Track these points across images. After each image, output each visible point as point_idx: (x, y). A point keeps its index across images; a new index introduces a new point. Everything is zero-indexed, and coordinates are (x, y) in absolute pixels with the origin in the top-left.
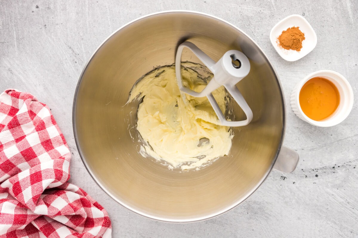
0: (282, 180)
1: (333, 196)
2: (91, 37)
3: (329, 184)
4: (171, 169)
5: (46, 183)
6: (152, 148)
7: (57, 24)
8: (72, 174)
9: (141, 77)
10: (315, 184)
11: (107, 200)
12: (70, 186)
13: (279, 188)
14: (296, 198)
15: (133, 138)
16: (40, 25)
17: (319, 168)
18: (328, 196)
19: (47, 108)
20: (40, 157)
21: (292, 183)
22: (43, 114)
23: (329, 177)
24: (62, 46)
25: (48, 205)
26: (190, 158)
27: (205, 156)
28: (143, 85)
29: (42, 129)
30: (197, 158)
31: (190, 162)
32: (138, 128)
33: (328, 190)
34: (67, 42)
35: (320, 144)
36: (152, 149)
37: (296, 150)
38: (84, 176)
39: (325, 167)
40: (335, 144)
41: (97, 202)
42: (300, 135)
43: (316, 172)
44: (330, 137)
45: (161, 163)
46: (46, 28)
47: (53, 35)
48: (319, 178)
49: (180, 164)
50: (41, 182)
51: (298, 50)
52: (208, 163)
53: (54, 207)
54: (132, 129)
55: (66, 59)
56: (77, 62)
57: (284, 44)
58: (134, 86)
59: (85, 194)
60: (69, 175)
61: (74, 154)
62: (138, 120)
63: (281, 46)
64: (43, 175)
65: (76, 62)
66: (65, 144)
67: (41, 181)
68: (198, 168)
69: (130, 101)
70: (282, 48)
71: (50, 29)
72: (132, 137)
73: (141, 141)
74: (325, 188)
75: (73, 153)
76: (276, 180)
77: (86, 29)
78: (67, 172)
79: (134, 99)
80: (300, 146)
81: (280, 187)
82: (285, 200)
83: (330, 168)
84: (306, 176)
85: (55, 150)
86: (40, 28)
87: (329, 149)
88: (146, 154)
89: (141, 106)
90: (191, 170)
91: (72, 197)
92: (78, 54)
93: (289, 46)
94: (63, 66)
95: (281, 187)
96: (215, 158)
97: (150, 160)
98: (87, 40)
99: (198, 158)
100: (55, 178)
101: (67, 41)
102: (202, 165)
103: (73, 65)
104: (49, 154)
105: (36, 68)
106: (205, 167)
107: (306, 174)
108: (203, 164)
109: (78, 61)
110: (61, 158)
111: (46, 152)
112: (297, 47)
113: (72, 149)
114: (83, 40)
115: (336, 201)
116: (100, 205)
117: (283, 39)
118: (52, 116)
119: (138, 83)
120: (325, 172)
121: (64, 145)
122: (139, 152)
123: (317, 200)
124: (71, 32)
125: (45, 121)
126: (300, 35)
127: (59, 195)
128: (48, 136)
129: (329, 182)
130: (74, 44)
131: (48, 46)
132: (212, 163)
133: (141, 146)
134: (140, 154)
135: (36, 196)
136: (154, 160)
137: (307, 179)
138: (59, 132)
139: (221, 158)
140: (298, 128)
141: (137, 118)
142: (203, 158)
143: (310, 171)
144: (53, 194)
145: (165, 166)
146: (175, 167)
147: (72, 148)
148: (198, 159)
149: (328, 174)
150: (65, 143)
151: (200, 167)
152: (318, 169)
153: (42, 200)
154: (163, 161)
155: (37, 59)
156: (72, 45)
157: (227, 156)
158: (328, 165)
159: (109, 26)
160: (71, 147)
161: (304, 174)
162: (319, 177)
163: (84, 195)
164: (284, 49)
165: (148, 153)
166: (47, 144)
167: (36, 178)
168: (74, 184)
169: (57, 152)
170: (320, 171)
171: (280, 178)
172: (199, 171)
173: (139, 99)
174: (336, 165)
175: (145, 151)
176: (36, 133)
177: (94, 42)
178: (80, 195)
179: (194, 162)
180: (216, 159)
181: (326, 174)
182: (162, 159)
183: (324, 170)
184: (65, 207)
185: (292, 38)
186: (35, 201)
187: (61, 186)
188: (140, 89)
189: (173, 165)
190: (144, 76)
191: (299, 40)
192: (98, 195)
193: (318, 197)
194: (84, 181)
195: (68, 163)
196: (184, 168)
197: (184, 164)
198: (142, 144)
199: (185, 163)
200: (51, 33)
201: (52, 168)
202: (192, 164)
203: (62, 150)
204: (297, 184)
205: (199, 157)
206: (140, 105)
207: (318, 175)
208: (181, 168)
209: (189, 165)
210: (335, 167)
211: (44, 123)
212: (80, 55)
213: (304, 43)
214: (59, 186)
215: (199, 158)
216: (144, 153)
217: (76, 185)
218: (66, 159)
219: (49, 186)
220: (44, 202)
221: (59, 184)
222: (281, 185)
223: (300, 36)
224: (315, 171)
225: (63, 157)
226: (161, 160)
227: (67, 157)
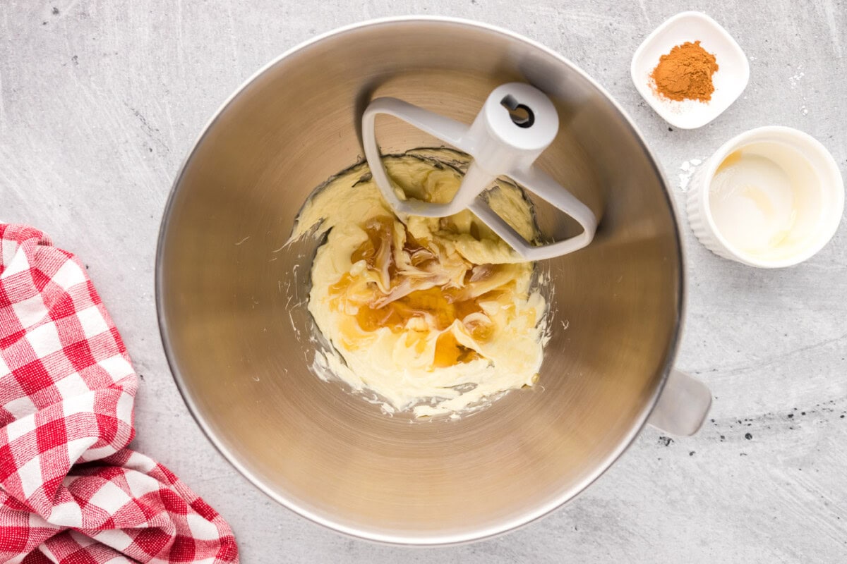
0: (664, 445)
1: (789, 487)
2: (188, 88)
3: (779, 457)
4: (388, 414)
5: (77, 448)
6: (343, 358)
7: (105, 55)
8: (140, 429)
9: (326, 179)
10: (743, 456)
11: (225, 492)
12: (135, 458)
13: (654, 466)
14: (696, 490)
15: (299, 332)
16: (62, 57)
17: (753, 418)
18: (777, 486)
19: (78, 263)
20: (60, 385)
21: (688, 454)
22: (68, 278)
23: (778, 440)
24: (116, 110)
25: (82, 503)
26: (437, 388)
27: (475, 385)
28: (331, 200)
29: (65, 315)
30: (453, 389)
31: (437, 397)
32: (310, 307)
33: (777, 472)
34: (128, 100)
35: (757, 356)
36: (343, 361)
37: (698, 373)
38: (170, 433)
39: (770, 414)
40: (796, 357)
41: (202, 498)
42: (708, 334)
43: (747, 427)
44: (783, 341)
45: (365, 398)
46: (77, 63)
47: (94, 81)
48: (754, 442)
49: (411, 403)
50: (64, 445)
51: (706, 99)
52: (481, 403)
53: (98, 506)
54: (297, 307)
55: (127, 142)
56: (154, 149)
57: (670, 88)
58: (306, 200)
59: (172, 478)
60: (133, 430)
61: (144, 377)
62: (312, 286)
63: (662, 94)
64: (68, 428)
65: (151, 150)
66: (121, 352)
67: (65, 443)
68: (457, 414)
69: (295, 237)
70: (664, 98)
71: (87, 67)
72: (295, 329)
73: (316, 341)
74: (768, 465)
75: (142, 376)
76: (648, 445)
77: (177, 67)
78: (129, 422)
79: (305, 234)
80: (708, 362)
81: (657, 464)
82: (669, 497)
83: (780, 416)
84: (723, 437)
85: (99, 368)
86: (63, 63)
87: (778, 369)
88: (327, 374)
89: (322, 253)
90: (437, 419)
91: (141, 484)
92: (157, 130)
93: (682, 91)
94: (118, 158)
95: (660, 463)
96: (500, 392)
97: (337, 388)
98: (179, 95)
99: (455, 389)
100: (99, 437)
101: (129, 98)
102: (465, 407)
103: (145, 157)
104: (84, 377)
105: (52, 163)
106: (472, 413)
107: (723, 431)
108: (469, 405)
109: (157, 146)
110: (112, 386)
111: (77, 373)
112: (702, 92)
113: (140, 366)
114: (169, 95)
115: (795, 500)
116: (208, 507)
117: (664, 76)
118: (89, 282)
119: (319, 196)
120: (769, 428)
121: (120, 354)
122: (311, 366)
123: (750, 497)
124: (139, 75)
125: (72, 295)
126: (705, 59)
127: (108, 479)
128: (80, 331)
129: (780, 452)
130: (147, 105)
131: (81, 109)
132: (491, 405)
133: (317, 353)
134: (313, 372)
135: (52, 480)
136: (348, 388)
137: (724, 444)
138: (107, 322)
139: (515, 393)
140: (702, 316)
141: (311, 281)
142: (470, 389)
143: (732, 423)
144: (95, 475)
145: (374, 404)
146: (399, 408)
147: (141, 362)
148: (457, 393)
149: (777, 431)
150: (122, 350)
151: (460, 413)
152: (751, 420)
153: (67, 490)
154: (370, 394)
155: (55, 141)
156: (142, 105)
157: (530, 387)
158: (777, 409)
159: (234, 60)
160: (137, 361)
161: (718, 433)
162: (753, 439)
163: (170, 481)
164: (669, 100)
165: (334, 370)
166: (79, 353)
167: (52, 435)
168: (143, 453)
169: (102, 372)
170: (756, 425)
171: (656, 442)
172: (459, 421)
173: (319, 234)
174: (796, 409)
175: (325, 366)
176: (52, 324)
177: (196, 99)
178: (160, 483)
179: (445, 399)
180: (502, 395)
181: (774, 432)
182: (368, 388)
183: (768, 423)
184: (125, 506)
185: (687, 71)
186: (51, 493)
187: (112, 456)
188: (322, 210)
189: (393, 404)
190: (333, 178)
191: (705, 74)
192: (203, 480)
193: (751, 489)
194: (169, 446)
195: (131, 400)
196: (420, 411)
197: (420, 403)
198: (318, 346)
199: (425, 400)
200: (90, 76)
201: (92, 411)
202: (442, 404)
203: (115, 366)
204: (699, 457)
205: (459, 388)
206: (320, 250)
207: (751, 433)
208: (414, 412)
209: (434, 406)
210: (795, 413)
211: (71, 300)
212: (161, 132)
213: (717, 79)
214: (108, 457)
215: (459, 390)
216: (324, 370)
217: (150, 455)
218: (124, 389)
219: (84, 457)
220: (73, 495)
221: (108, 451)
222: (659, 459)
223: (705, 63)
224: (745, 425)
225: (118, 385)
226: (365, 389)
227: (126, 385)
